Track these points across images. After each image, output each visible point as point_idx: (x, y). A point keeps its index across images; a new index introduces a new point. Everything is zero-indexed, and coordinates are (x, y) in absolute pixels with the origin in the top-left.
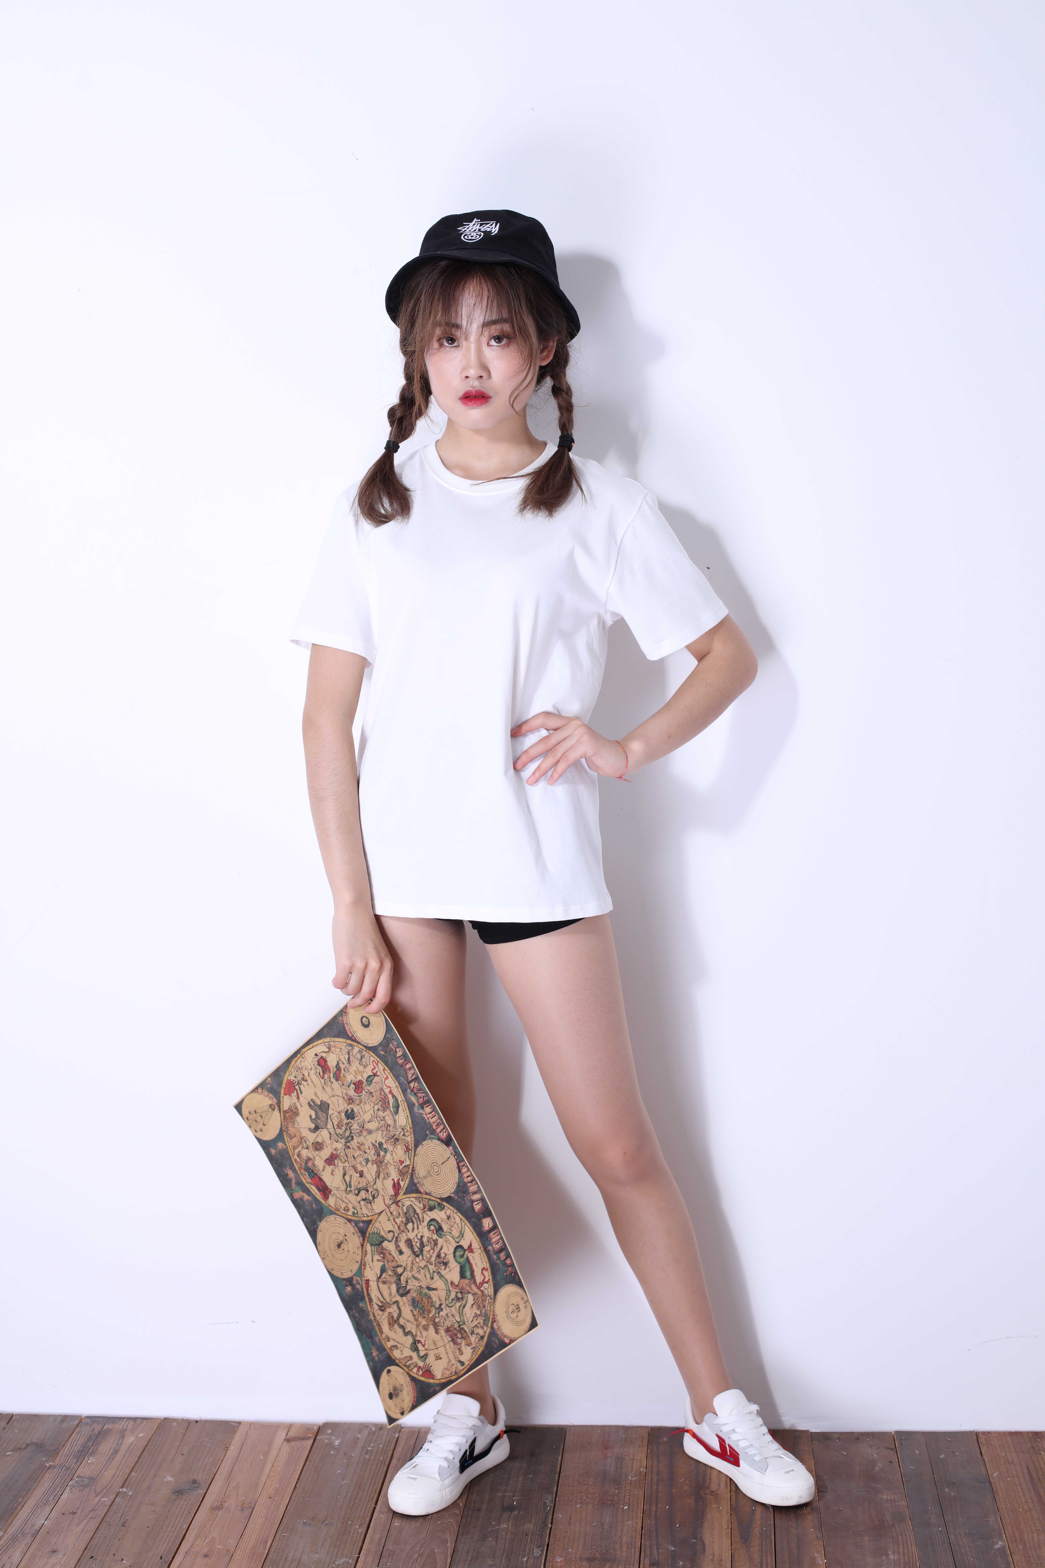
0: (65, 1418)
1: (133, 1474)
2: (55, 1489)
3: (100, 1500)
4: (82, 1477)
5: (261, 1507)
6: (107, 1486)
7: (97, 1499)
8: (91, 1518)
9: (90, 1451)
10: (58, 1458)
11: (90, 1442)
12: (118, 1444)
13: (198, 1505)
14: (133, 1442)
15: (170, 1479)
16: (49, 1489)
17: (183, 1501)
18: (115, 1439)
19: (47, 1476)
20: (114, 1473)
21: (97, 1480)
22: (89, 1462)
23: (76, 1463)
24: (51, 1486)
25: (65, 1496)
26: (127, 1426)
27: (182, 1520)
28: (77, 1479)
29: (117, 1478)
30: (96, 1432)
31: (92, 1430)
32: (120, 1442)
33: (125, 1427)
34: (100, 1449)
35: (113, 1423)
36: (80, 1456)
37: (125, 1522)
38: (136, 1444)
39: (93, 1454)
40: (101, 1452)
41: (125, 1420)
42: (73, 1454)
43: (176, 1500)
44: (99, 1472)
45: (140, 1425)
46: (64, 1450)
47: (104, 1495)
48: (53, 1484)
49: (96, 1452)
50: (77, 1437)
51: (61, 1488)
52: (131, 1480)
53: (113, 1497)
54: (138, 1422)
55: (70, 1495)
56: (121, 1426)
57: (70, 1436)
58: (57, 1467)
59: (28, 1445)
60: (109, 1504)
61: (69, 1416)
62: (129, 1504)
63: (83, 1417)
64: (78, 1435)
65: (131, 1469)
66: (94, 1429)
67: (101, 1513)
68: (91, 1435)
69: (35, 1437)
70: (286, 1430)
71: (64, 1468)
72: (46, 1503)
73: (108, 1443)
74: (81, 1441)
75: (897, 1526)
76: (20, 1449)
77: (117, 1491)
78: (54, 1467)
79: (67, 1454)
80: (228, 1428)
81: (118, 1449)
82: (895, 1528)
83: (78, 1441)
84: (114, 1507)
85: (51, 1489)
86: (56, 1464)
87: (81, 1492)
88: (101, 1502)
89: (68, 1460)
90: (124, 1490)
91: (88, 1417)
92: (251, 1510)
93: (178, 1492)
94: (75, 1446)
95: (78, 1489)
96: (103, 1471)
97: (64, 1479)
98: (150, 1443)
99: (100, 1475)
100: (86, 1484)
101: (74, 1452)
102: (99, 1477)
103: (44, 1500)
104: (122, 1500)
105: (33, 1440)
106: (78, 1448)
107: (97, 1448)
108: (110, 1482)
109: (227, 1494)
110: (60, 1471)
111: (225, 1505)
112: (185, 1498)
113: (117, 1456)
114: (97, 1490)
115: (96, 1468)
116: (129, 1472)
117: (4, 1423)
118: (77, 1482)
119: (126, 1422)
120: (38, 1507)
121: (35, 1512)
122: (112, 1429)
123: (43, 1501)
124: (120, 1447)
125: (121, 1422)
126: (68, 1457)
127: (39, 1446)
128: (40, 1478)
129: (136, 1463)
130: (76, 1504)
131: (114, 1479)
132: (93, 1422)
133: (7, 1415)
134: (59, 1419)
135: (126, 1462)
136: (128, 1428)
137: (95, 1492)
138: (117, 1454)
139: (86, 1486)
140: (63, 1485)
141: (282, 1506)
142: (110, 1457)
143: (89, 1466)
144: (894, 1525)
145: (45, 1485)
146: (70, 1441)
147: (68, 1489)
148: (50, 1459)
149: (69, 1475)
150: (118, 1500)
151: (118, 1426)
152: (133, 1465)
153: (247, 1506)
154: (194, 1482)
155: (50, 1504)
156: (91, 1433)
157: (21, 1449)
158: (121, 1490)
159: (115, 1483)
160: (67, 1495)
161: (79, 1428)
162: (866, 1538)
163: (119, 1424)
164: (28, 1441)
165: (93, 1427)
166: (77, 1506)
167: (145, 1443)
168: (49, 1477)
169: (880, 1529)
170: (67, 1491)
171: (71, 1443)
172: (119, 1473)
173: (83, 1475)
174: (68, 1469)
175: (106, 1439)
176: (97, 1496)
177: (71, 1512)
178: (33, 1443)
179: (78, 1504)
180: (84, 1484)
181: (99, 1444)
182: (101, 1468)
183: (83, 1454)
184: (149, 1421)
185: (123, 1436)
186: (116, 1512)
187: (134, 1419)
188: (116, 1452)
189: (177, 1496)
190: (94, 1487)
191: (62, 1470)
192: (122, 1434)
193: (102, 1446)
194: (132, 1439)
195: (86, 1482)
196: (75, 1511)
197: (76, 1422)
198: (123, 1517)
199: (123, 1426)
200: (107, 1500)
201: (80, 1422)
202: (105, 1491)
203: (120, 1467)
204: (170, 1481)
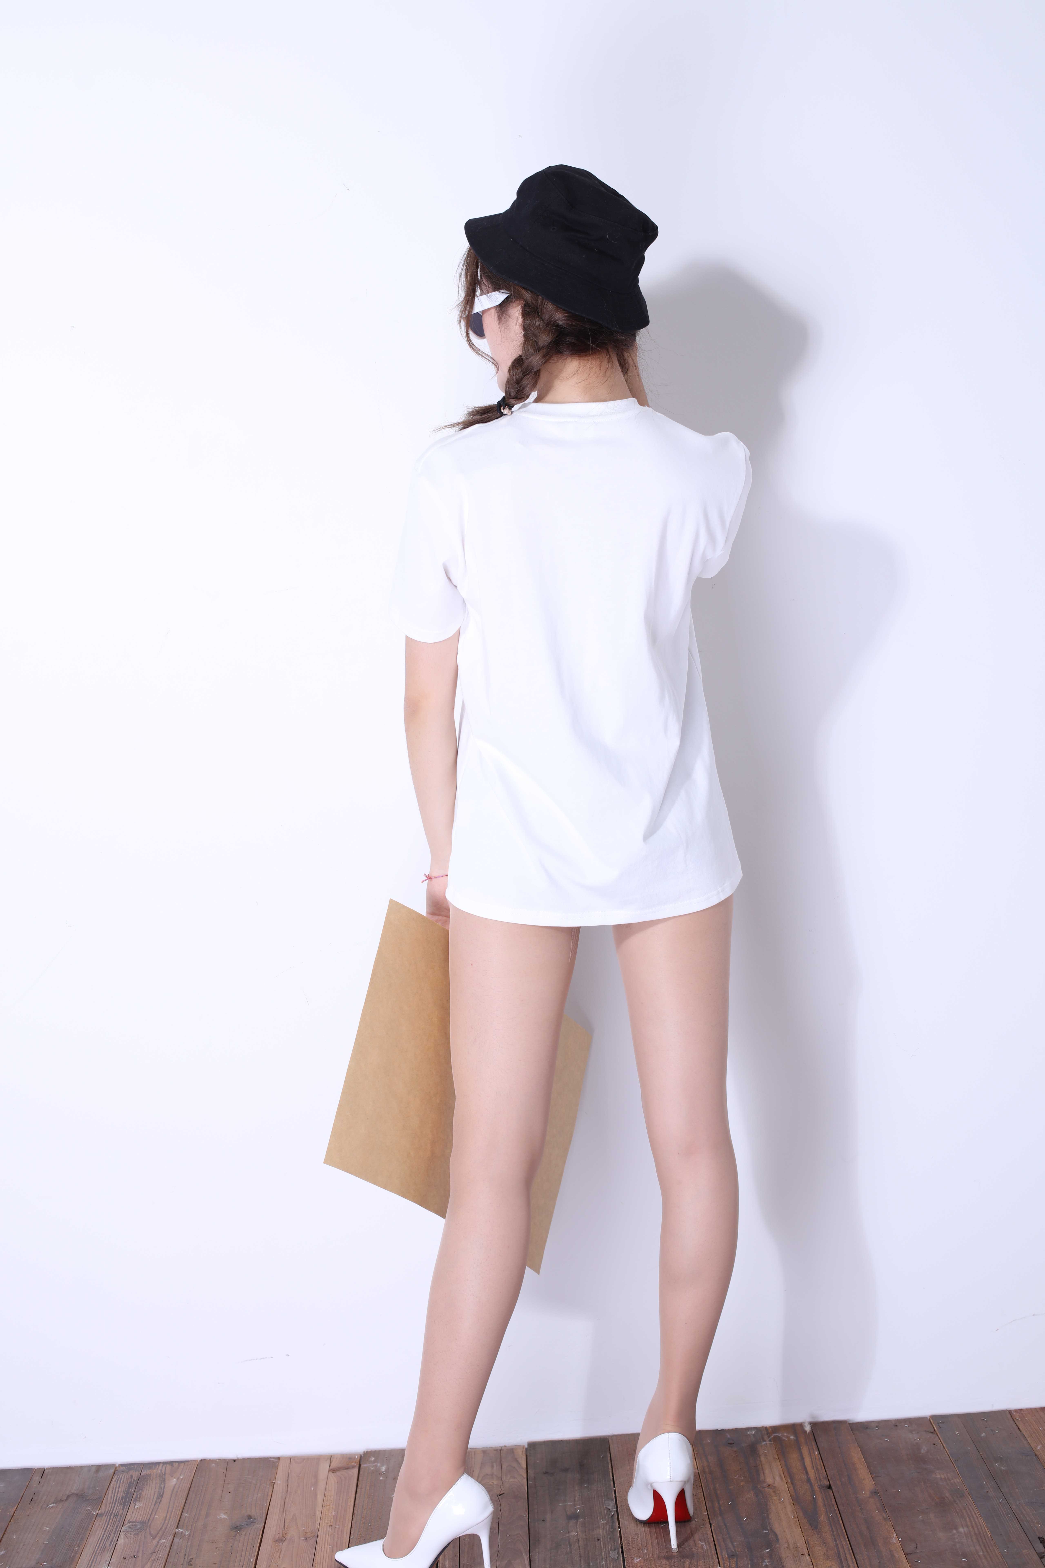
0: (99, 1468)
1: (185, 1514)
2: (109, 1535)
3: (158, 1542)
4: (133, 1522)
5: (324, 1535)
6: (161, 1528)
7: (155, 1542)
8: (155, 1560)
9: (134, 1497)
10: (103, 1507)
11: (132, 1489)
12: (160, 1488)
13: (260, 1539)
14: (175, 1485)
15: (223, 1516)
16: (103, 1536)
17: (243, 1536)
18: (156, 1483)
19: (97, 1524)
20: (165, 1516)
21: (149, 1524)
22: (136, 1507)
23: (123, 1509)
24: (104, 1533)
25: (121, 1541)
26: (165, 1470)
27: (247, 1554)
28: (128, 1524)
29: (169, 1519)
30: (135, 1477)
31: (130, 1477)
32: (162, 1486)
33: (163, 1472)
34: (144, 1494)
35: (150, 1468)
36: (125, 1502)
37: (190, 1561)
38: (179, 1487)
39: (138, 1499)
40: (146, 1497)
41: (161, 1465)
42: (117, 1501)
43: (235, 1536)
44: (149, 1516)
45: (178, 1468)
46: (107, 1498)
47: (161, 1537)
48: (105, 1531)
49: (140, 1496)
50: (117, 1485)
51: (114, 1534)
52: (184, 1520)
53: (171, 1538)
54: (176, 1465)
55: (126, 1540)
56: (159, 1471)
57: (110, 1484)
58: (105, 1514)
59: (68, 1497)
60: (168, 1545)
61: (102, 1465)
62: (189, 1544)
63: (117, 1465)
64: (117, 1483)
65: (181, 1511)
66: (132, 1476)
67: (163, 1553)
68: (130, 1482)
69: (75, 1488)
70: (329, 1461)
71: (113, 1515)
72: (104, 1549)
73: (150, 1488)
74: (122, 1488)
75: (958, 1502)
76: (61, 1500)
77: (174, 1532)
78: (102, 1515)
79: (112, 1502)
80: (268, 1465)
81: (162, 1492)
82: (957, 1504)
83: (119, 1488)
84: (175, 1547)
85: (105, 1536)
86: (103, 1512)
87: (136, 1536)
88: (160, 1544)
89: (114, 1507)
90: (181, 1530)
91: (122, 1465)
92: (315, 1539)
93: (236, 1528)
94: (118, 1493)
95: (133, 1534)
96: (153, 1515)
97: (116, 1526)
98: (193, 1485)
99: (151, 1519)
100: (140, 1528)
101: (118, 1499)
102: (150, 1521)
103: (100, 1546)
104: (181, 1540)
105: (73, 1492)
106: (120, 1495)
107: (141, 1493)
108: (163, 1525)
109: (286, 1526)
110: (109, 1518)
111: (288, 1537)
112: (244, 1533)
113: (163, 1499)
114: (152, 1533)
115: (145, 1512)
116: (180, 1513)
117: (38, 1478)
118: (129, 1527)
119: (162, 1466)
120: (97, 1554)
121: (95, 1559)
122: (150, 1474)
123: (100, 1548)
124: (164, 1491)
125: (157, 1467)
126: (113, 1504)
127: (81, 1496)
128: (90, 1526)
129: (185, 1505)
130: (135, 1549)
131: (167, 1521)
132: (130, 1469)
133: (39, 1469)
134: (93, 1469)
135: (174, 1504)
136: (166, 1472)
137: (150, 1534)
138: (162, 1497)
139: (140, 1530)
140: (116, 1531)
141: (345, 1533)
142: (156, 1501)
143: (137, 1511)
144: (955, 1501)
145: (98, 1532)
146: (110, 1489)
147: (122, 1535)
148: (95, 1507)
149: (119, 1521)
150: (176, 1540)
151: (156, 1471)
152: (182, 1506)
153: (309, 1536)
154: (250, 1517)
155: (108, 1550)
156: (130, 1480)
157: (63, 1500)
158: (177, 1530)
159: (169, 1525)
160: (123, 1540)
161: (116, 1476)
162: (932, 1515)
163: (156, 1469)
164: (68, 1493)
165: (131, 1474)
166: (136, 1550)
167: (189, 1485)
168: (99, 1525)
169: (942, 1505)
170: (122, 1536)
171: (112, 1491)
172: (171, 1515)
173: (134, 1520)
174: (117, 1515)
175: (147, 1484)
176: (154, 1539)
177: (132, 1556)
178: (73, 1494)
179: (137, 1548)
180: (137, 1528)
181: (142, 1490)
182: (150, 1512)
183: (128, 1499)
184: (186, 1463)
185: (164, 1480)
186: (178, 1552)
187: (171, 1463)
188: (161, 1496)
189: (236, 1532)
190: (148, 1530)
191: (110, 1517)
192: (163, 1479)
193: (145, 1492)
194: (174, 1481)
195: (139, 1527)
196: (135, 1554)
197: (112, 1471)
198: (187, 1556)
199: (161, 1470)
200: (166, 1542)
201: (116, 1470)
202: (161, 1533)
203: (170, 1509)
204: (224, 1518)
